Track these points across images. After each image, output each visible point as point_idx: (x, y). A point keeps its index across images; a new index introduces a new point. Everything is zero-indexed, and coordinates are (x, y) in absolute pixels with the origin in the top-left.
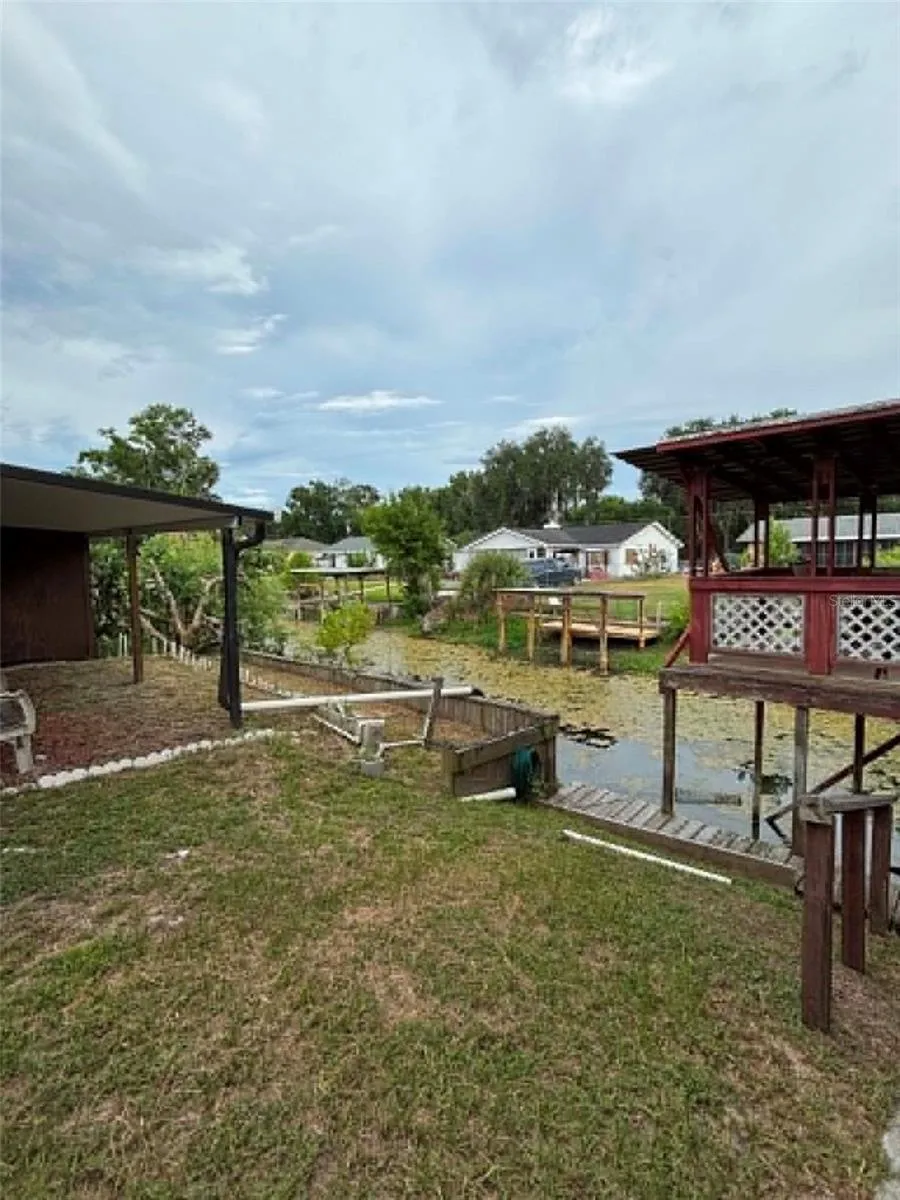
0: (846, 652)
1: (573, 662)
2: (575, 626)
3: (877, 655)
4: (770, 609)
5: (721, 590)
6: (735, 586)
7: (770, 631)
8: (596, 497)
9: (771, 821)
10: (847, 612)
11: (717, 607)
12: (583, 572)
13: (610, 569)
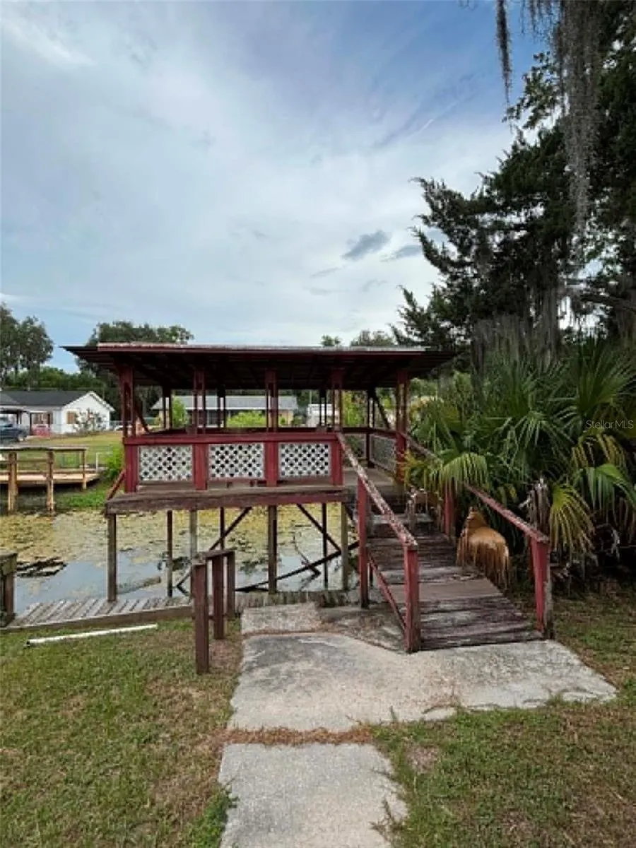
0: (214, 476)
1: (21, 509)
2: (20, 478)
3: (227, 475)
4: (174, 454)
5: (144, 445)
6: (152, 441)
7: (174, 468)
8: (38, 367)
9: (179, 587)
10: (214, 453)
11: (142, 456)
12: (28, 432)
13: (53, 427)
